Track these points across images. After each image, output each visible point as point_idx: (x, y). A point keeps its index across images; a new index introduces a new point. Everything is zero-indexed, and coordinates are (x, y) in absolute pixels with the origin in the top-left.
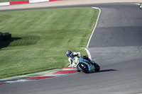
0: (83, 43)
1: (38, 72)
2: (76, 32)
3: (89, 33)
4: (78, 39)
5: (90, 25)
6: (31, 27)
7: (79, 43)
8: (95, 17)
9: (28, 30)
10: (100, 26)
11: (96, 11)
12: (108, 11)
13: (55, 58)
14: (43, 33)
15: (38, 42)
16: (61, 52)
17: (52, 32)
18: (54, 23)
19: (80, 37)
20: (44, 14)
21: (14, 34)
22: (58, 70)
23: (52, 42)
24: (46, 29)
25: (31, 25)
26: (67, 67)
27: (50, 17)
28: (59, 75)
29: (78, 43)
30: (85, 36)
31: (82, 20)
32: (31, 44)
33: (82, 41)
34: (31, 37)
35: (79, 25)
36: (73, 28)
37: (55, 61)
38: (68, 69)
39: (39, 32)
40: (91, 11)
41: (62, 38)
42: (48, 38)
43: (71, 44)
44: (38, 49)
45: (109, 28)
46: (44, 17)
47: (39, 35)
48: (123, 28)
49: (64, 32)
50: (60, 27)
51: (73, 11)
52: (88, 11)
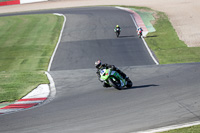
0: (42, 64)
2: (32, 50)
3: (50, 50)
4: (35, 58)
5: (52, 39)
7: (37, 65)
8: (58, 27)
10: (66, 40)
11: (60, 19)
12: (77, 18)
19: (38, 57)
22: (8, 103)
26: (21, 100)
28: (11, 110)
29: (35, 66)
30: (45, 54)
31: (39, 32)
33: (41, 62)
35: (36, 40)
36: (27, 44)
37: (3, 92)
38: (22, 102)
40: (52, 19)
41: (13, 59)
43: (25, 67)
45: (78, 43)
48: (99, 42)
50: (9, 43)
51: (27, 20)
52: (48, 19)
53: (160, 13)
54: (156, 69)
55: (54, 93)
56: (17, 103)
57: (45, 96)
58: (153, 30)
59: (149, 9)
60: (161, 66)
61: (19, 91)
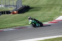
6: (38, 3)
9: (37, 4)
13: (49, 16)
14: (44, 5)
15: (42, 9)
17: (47, 5)
18: (48, 1)
21: (31, 6)
24: (45, 4)
25: (38, 2)
32: (38, 10)
34: (38, 7)
39: (42, 5)
42: (46, 8)
44: (41, 13)
47: (42, 6)
49: (53, 5)
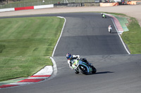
0: (48, 52)
1: (4, 80)
2: (41, 41)
3: (54, 42)
4: (43, 47)
5: (56, 34)
7: (44, 52)
8: (60, 26)
10: (65, 35)
11: (61, 21)
12: (73, 20)
16: (26, 61)
19: (46, 46)
20: (10, 22)
22: (24, 78)
23: (18, 51)
26: (32, 76)
27: (16, 26)
28: (25, 83)
29: (43, 52)
30: (50, 45)
31: (47, 29)
33: (48, 50)
35: (45, 34)
36: (38, 37)
37: (20, 70)
38: (33, 78)
40: (56, 20)
41: (28, 47)
43: (36, 53)
45: (74, 37)
46: (9, 26)
48: (88, 37)
50: (26, 36)
51: (38, 20)
52: (53, 20)
53: (132, 18)
54: (129, 57)
55: (56, 72)
56: (30, 78)
57: (50, 74)
58: (127, 30)
59: (125, 15)
60: (132, 55)
61: (32, 70)
